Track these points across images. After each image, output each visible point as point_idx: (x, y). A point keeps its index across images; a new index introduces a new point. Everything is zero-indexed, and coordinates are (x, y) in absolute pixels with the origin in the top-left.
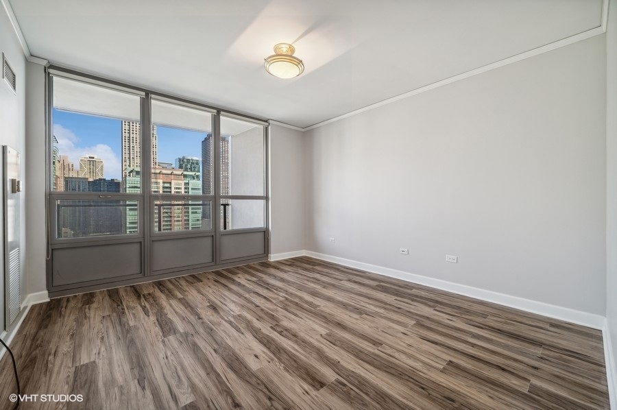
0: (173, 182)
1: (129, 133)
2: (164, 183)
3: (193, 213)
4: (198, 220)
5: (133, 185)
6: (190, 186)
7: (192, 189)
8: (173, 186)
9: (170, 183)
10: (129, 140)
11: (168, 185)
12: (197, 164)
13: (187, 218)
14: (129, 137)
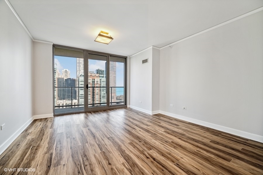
0: (96, 79)
1: (79, 60)
2: (92, 79)
3: (102, 91)
4: (104, 94)
5: (82, 80)
6: (102, 81)
7: (103, 82)
8: (96, 81)
9: (95, 79)
10: (79, 63)
11: (94, 80)
12: (103, 71)
13: (100, 93)
14: (79, 62)
